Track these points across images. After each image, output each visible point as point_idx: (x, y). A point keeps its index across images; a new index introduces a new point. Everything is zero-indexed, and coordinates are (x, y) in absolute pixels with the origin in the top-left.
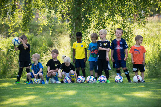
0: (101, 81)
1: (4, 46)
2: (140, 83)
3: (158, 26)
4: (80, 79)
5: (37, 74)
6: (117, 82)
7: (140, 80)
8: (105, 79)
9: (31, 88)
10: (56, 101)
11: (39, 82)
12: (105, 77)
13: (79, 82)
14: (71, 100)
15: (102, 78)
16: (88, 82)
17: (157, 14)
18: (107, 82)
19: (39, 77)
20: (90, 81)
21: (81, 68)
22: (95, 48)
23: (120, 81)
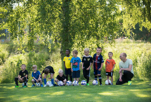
0: (83, 84)
1: (15, 60)
2: (110, 86)
3: (121, 45)
4: (69, 83)
5: (38, 80)
6: (94, 85)
7: (110, 83)
8: (86, 83)
9: (33, 90)
10: (52, 99)
11: (39, 85)
12: (85, 82)
13: (68, 85)
14: (62, 97)
15: (84, 83)
16: (74, 85)
17: (120, 37)
18: (87, 85)
19: (39, 82)
20: (75, 85)
21: (69, 75)
22: (75, 61)
23: (96, 84)
